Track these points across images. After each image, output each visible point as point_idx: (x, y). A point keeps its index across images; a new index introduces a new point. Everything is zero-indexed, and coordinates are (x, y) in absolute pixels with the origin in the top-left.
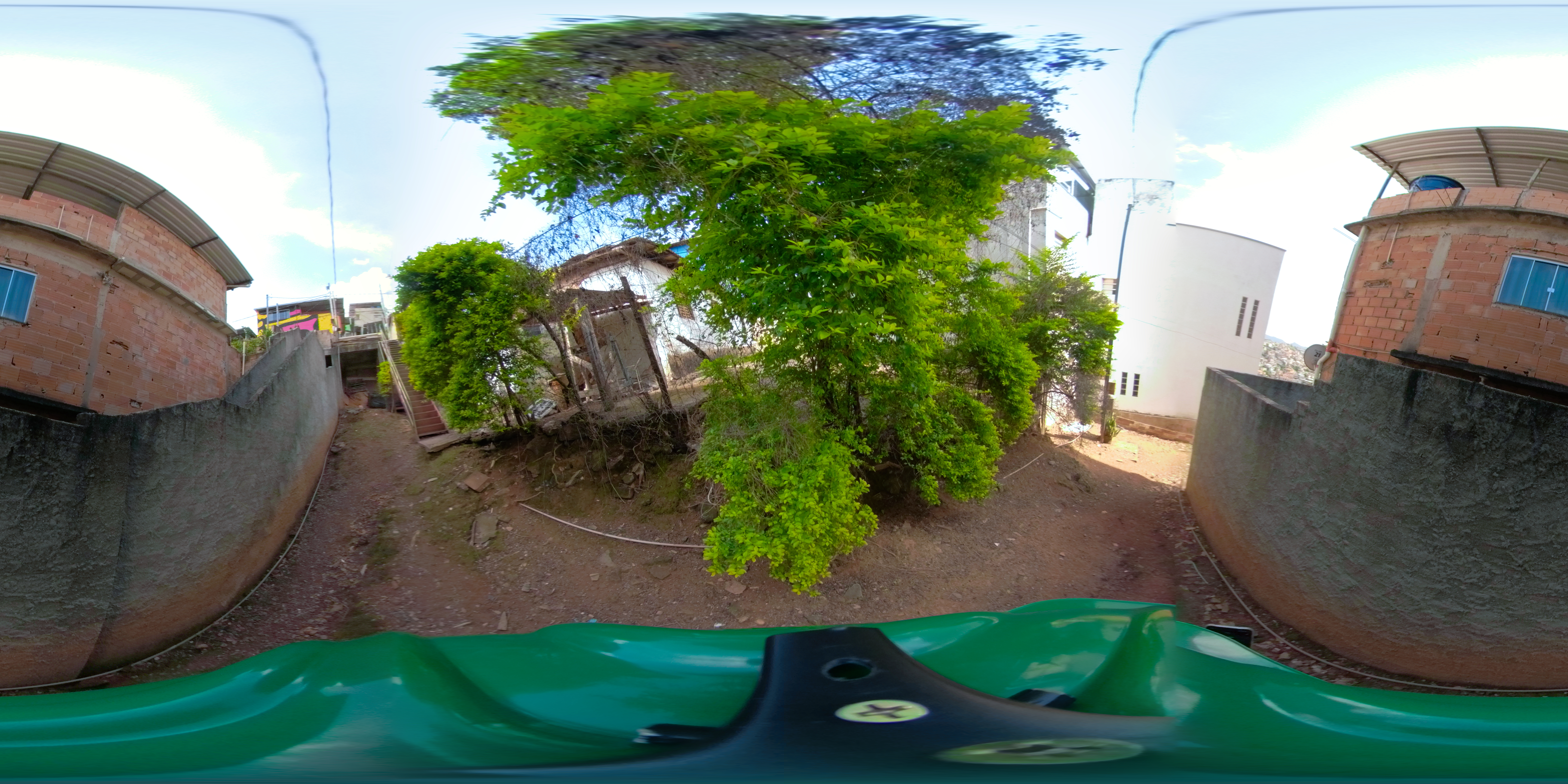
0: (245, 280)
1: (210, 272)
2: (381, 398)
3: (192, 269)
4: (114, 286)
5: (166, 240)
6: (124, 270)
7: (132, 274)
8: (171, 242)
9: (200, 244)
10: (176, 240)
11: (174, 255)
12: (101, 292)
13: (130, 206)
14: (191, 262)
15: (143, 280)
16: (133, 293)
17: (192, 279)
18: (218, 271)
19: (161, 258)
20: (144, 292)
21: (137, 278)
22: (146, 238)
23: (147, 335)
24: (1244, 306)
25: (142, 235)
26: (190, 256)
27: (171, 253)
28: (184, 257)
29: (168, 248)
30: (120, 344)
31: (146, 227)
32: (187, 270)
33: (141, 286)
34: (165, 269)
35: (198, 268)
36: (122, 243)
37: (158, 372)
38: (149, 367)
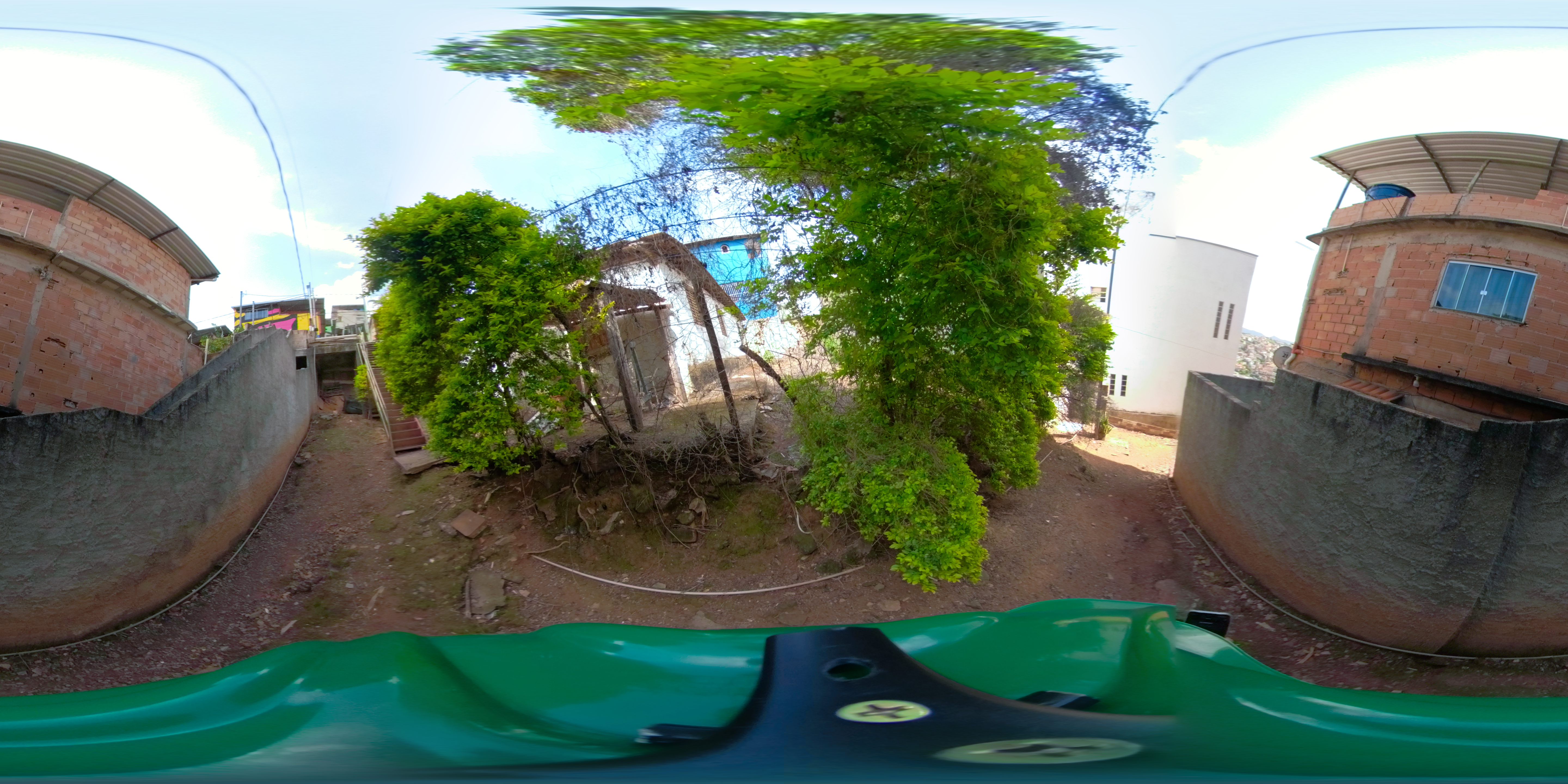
0: (212, 274)
1: (171, 264)
2: (356, 403)
3: (149, 261)
4: (53, 281)
5: (120, 231)
6: (64, 264)
7: (74, 268)
8: (125, 234)
9: (160, 235)
10: (132, 232)
11: (128, 247)
12: (38, 288)
13: (79, 198)
14: (148, 254)
15: (86, 274)
16: (74, 287)
17: (148, 272)
18: (181, 264)
19: (111, 250)
20: (87, 286)
21: (79, 271)
22: (95, 230)
23: (88, 331)
24: (1220, 309)
25: (90, 227)
26: (148, 248)
27: (124, 245)
28: (140, 249)
29: (120, 240)
30: (57, 341)
31: (96, 219)
32: (143, 262)
33: (85, 280)
34: (115, 262)
35: (157, 260)
36: (66, 236)
37: (99, 370)
38: (89, 365)
